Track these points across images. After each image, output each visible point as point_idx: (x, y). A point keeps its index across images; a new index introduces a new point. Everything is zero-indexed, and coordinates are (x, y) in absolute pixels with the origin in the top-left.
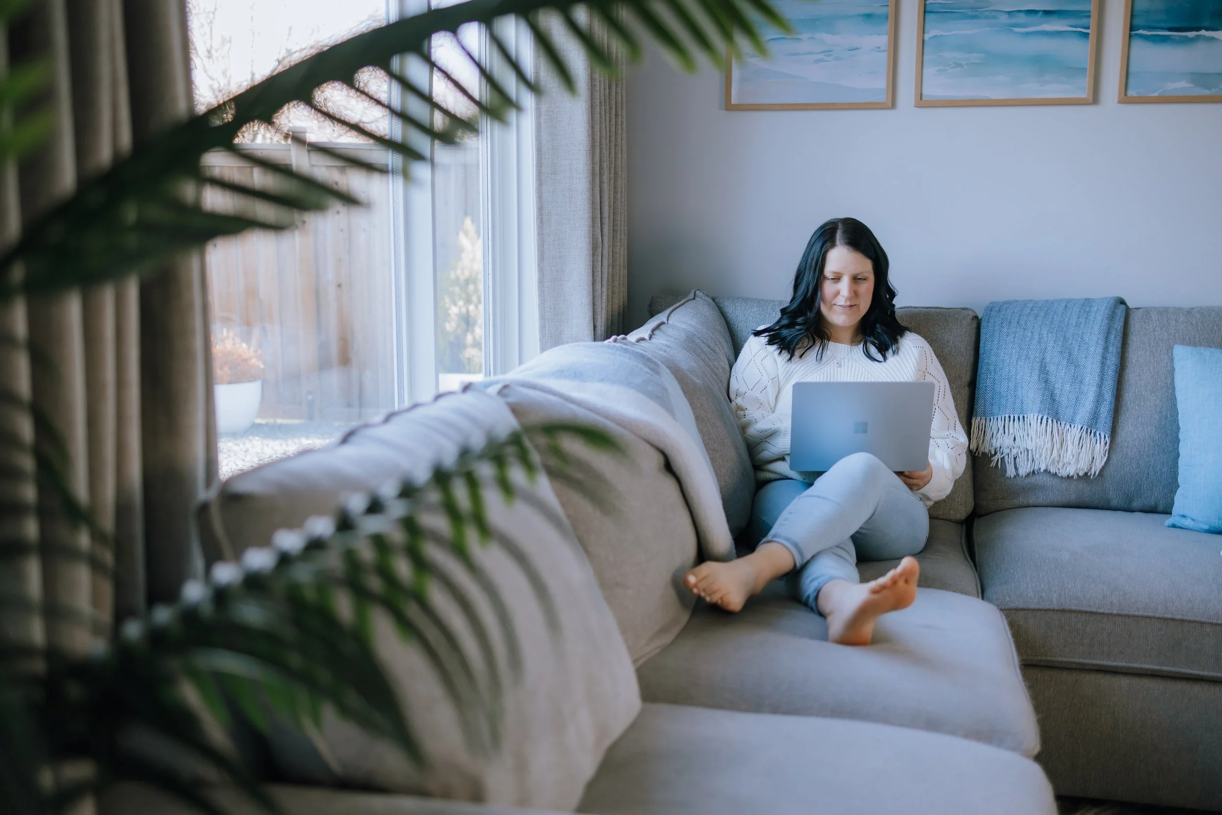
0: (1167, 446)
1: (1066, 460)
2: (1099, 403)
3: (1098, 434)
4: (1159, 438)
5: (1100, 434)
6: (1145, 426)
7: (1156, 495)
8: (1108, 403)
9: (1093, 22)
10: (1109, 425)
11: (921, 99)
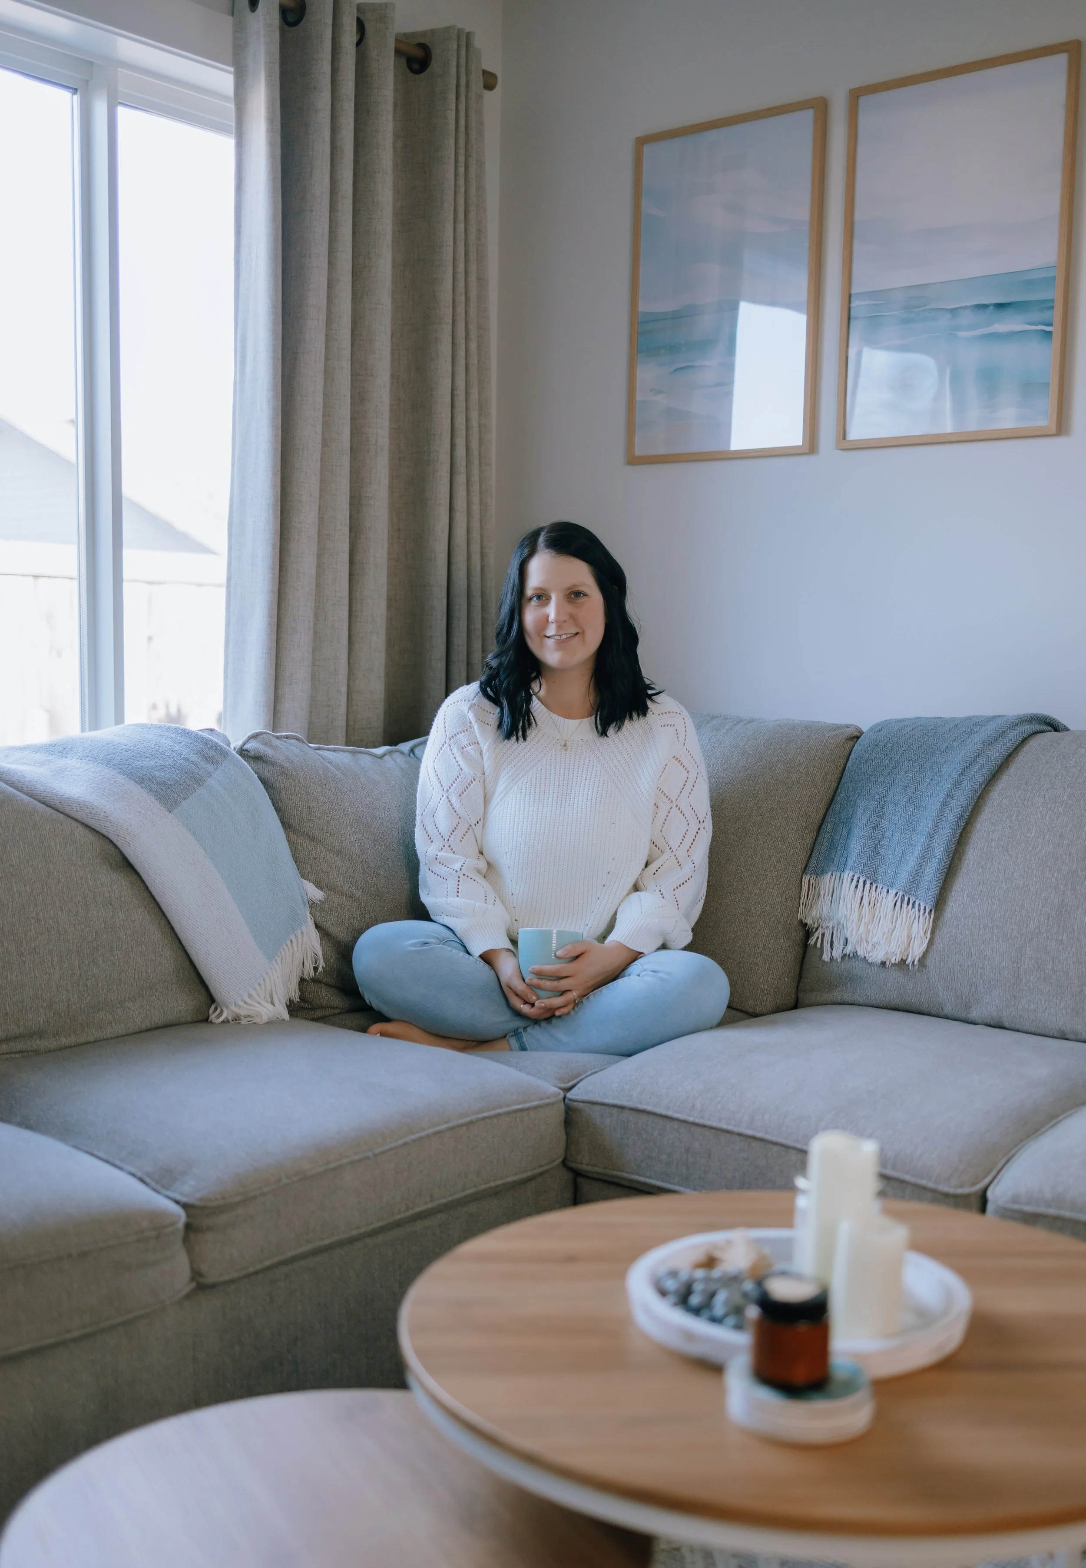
0: (1012, 929)
1: (875, 939)
2: (926, 860)
3: (917, 903)
4: (1001, 916)
5: (919, 905)
6: (985, 898)
7: (997, 1001)
8: (937, 860)
9: (1057, 315)
10: (933, 892)
11: (844, 438)
